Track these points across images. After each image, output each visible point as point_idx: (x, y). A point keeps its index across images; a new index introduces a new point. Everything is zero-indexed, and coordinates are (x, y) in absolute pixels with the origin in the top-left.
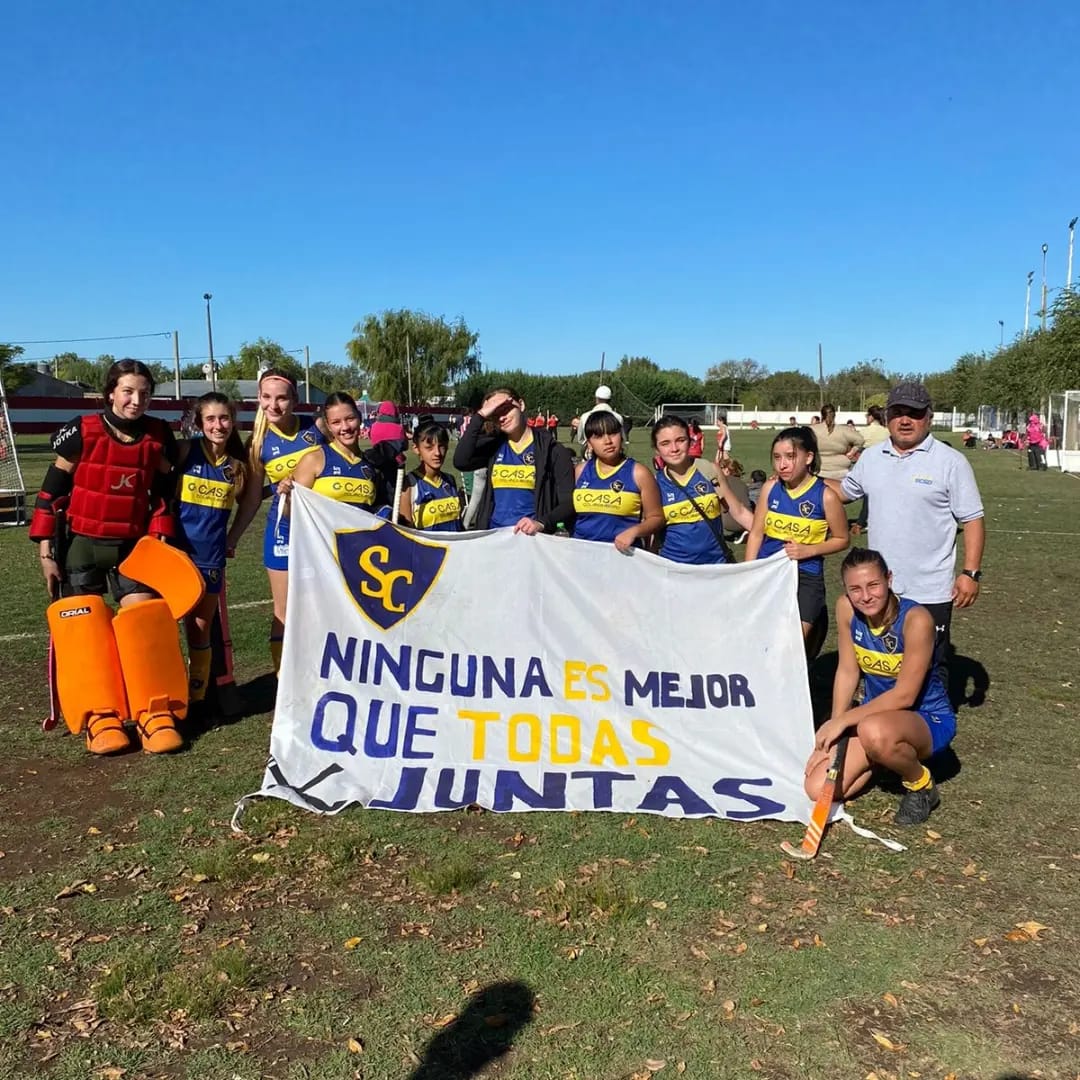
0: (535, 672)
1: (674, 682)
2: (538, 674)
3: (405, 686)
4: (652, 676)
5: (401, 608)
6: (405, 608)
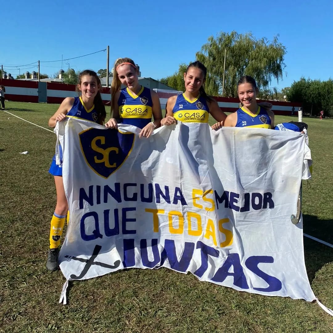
2: (180, 195)
5: (115, 165)
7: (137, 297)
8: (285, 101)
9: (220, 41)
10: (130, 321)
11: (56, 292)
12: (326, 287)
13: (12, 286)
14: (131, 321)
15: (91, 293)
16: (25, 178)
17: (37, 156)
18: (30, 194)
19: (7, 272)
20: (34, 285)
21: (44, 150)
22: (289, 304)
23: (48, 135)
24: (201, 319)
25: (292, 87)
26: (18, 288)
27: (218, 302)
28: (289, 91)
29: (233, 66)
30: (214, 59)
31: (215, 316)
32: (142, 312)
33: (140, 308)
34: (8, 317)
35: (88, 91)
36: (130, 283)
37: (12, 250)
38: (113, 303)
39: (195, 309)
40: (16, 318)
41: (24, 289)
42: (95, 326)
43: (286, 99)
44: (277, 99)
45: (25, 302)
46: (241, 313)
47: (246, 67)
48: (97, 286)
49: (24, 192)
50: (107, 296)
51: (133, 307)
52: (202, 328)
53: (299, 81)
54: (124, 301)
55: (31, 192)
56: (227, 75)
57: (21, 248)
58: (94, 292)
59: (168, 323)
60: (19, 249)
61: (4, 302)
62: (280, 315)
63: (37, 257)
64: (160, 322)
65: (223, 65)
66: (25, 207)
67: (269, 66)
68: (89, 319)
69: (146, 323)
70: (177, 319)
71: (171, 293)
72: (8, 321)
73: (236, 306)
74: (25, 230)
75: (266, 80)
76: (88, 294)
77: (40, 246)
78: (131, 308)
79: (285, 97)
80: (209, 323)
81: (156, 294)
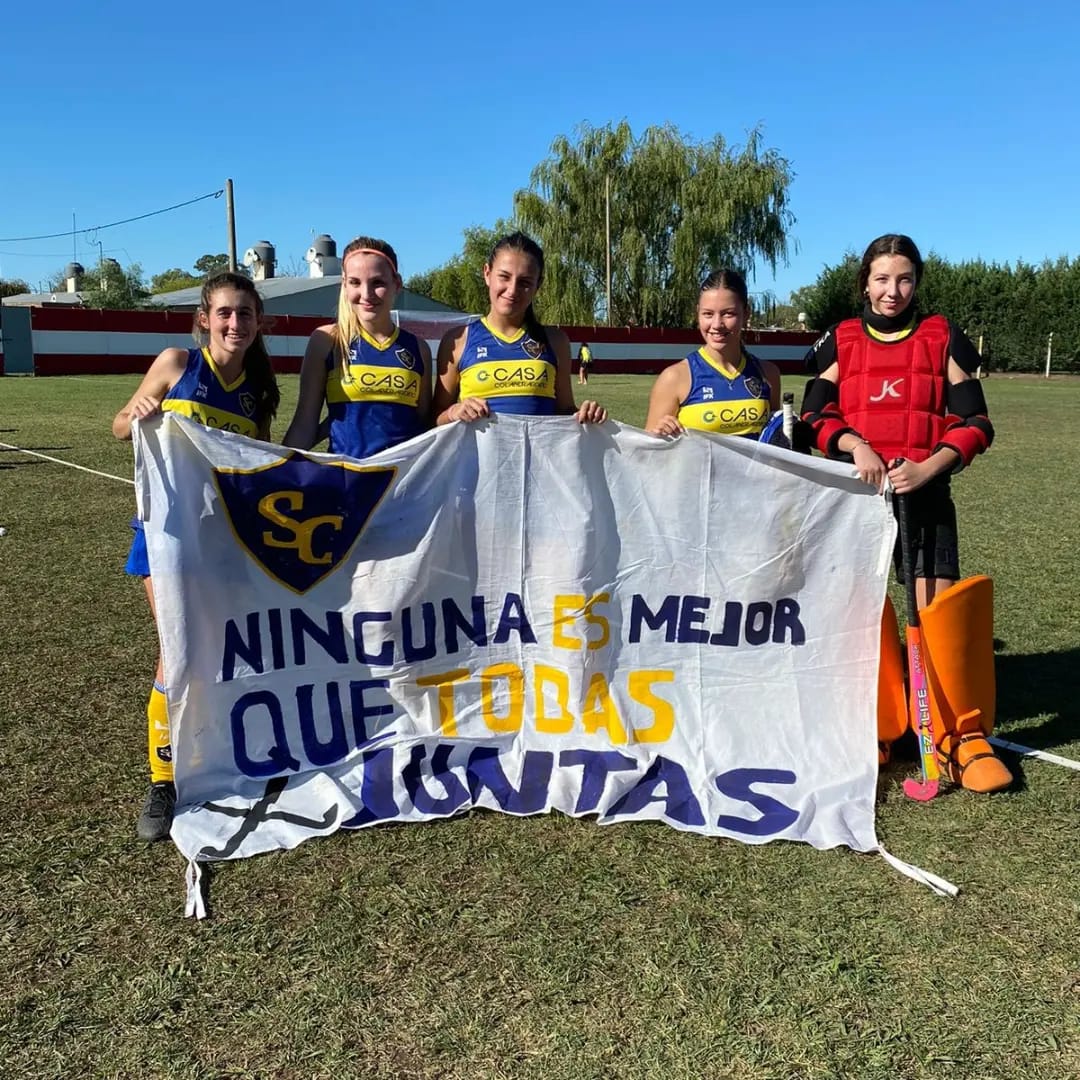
0: (514, 613)
1: (701, 610)
2: (517, 616)
3: (342, 658)
4: (671, 602)
5: (327, 558)
6: (333, 559)
7: (400, 884)
8: (803, 328)
9: (590, 151)
10: (387, 941)
11: (171, 892)
12: (907, 819)
13: (43, 889)
14: (390, 940)
15: (271, 886)
16: (13, 606)
17: (37, 542)
18: (40, 651)
19: (18, 855)
20: (105, 881)
21: (55, 522)
22: (808, 865)
23: (58, 477)
24: (576, 918)
25: (820, 286)
26: (59, 891)
27: (620, 875)
28: (812, 297)
29: (634, 230)
30: (574, 209)
31: (616, 910)
32: (419, 916)
33: (411, 907)
34: (47, 961)
35: (230, 331)
36: (377, 852)
37: (18, 802)
38: (337, 905)
39: (561, 897)
40: (71, 961)
41: (76, 894)
42: (294, 959)
43: (804, 322)
44: (778, 326)
45: (87, 921)
46: (684, 895)
47: (673, 231)
48: (284, 869)
49: (18, 647)
50: (318, 890)
51: (394, 908)
52: (583, 939)
53: (840, 265)
54: (365, 895)
55: (40, 645)
56: (618, 259)
57: (44, 793)
58: (278, 885)
59: (492, 936)
60: (40, 796)
61: (26, 927)
62: (786, 891)
63: (98, 813)
64: (469, 935)
65: (602, 227)
66: (31, 687)
67: (745, 223)
68: (274, 947)
69: (433, 939)
70: (515, 925)
71: (494, 865)
72: (49, 969)
73: (670, 882)
74: (46, 746)
75: (740, 268)
76: (262, 890)
77: (102, 784)
78: (387, 911)
79: (802, 317)
80: (601, 926)
81: (452, 873)
